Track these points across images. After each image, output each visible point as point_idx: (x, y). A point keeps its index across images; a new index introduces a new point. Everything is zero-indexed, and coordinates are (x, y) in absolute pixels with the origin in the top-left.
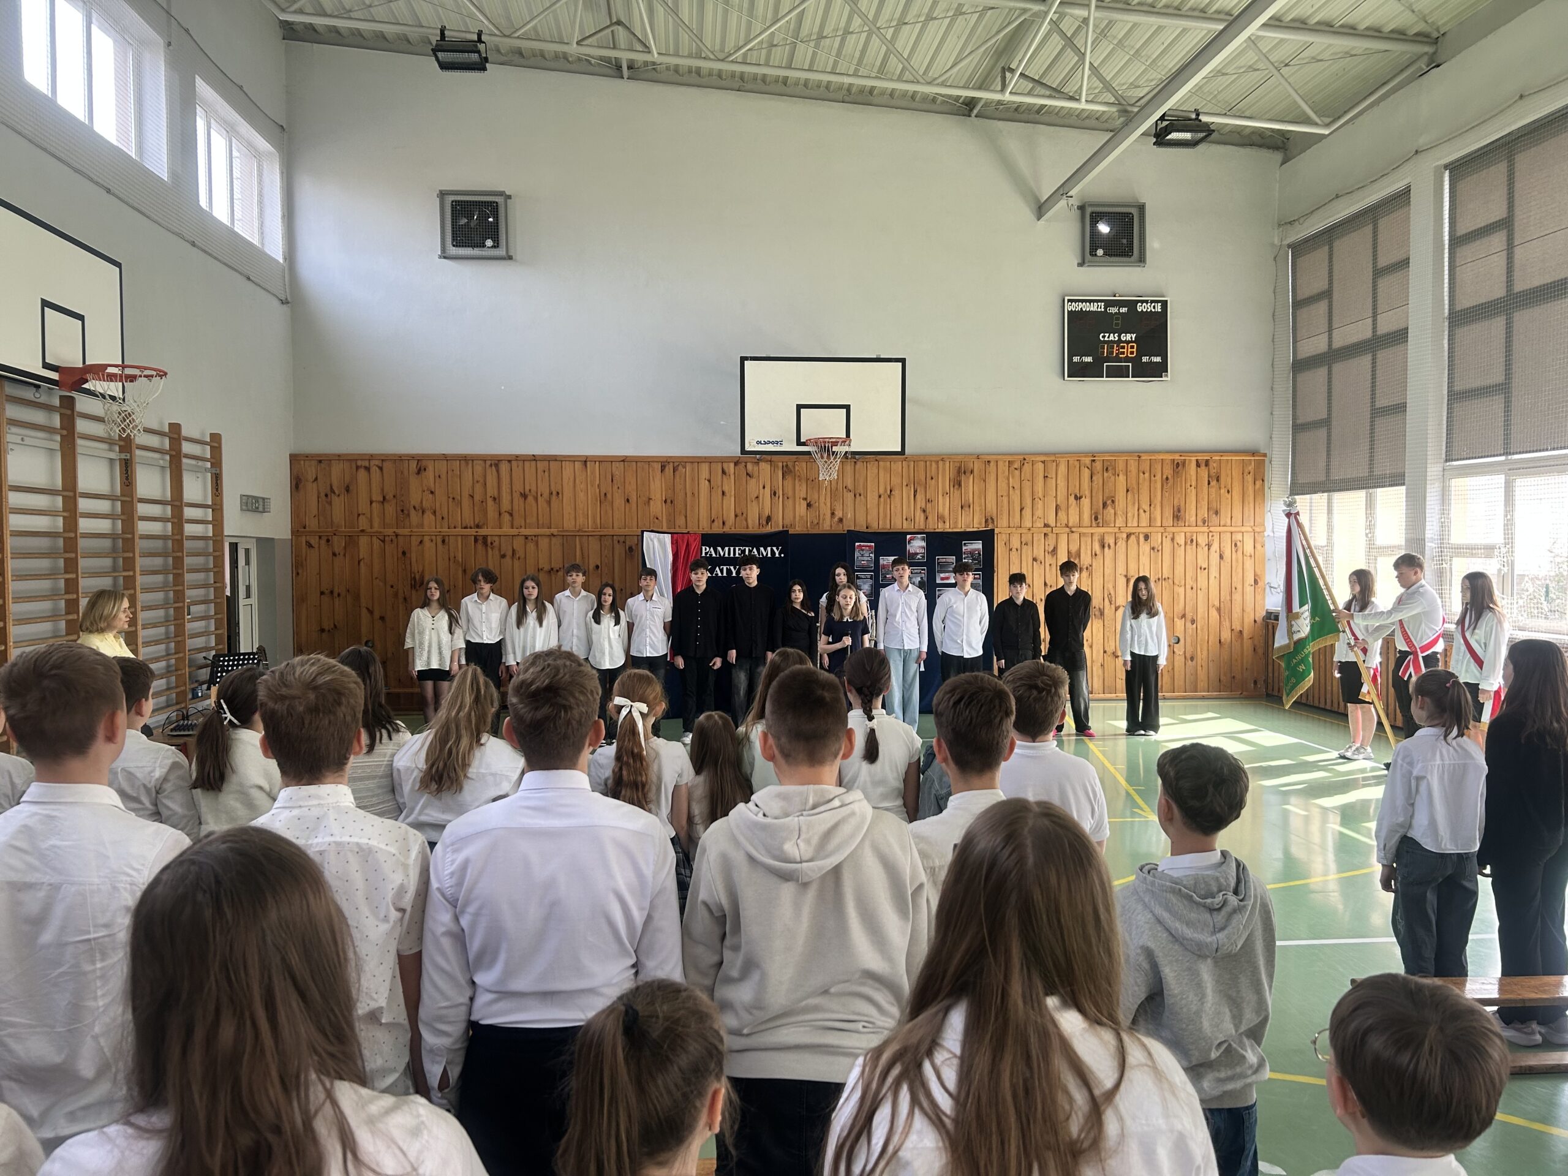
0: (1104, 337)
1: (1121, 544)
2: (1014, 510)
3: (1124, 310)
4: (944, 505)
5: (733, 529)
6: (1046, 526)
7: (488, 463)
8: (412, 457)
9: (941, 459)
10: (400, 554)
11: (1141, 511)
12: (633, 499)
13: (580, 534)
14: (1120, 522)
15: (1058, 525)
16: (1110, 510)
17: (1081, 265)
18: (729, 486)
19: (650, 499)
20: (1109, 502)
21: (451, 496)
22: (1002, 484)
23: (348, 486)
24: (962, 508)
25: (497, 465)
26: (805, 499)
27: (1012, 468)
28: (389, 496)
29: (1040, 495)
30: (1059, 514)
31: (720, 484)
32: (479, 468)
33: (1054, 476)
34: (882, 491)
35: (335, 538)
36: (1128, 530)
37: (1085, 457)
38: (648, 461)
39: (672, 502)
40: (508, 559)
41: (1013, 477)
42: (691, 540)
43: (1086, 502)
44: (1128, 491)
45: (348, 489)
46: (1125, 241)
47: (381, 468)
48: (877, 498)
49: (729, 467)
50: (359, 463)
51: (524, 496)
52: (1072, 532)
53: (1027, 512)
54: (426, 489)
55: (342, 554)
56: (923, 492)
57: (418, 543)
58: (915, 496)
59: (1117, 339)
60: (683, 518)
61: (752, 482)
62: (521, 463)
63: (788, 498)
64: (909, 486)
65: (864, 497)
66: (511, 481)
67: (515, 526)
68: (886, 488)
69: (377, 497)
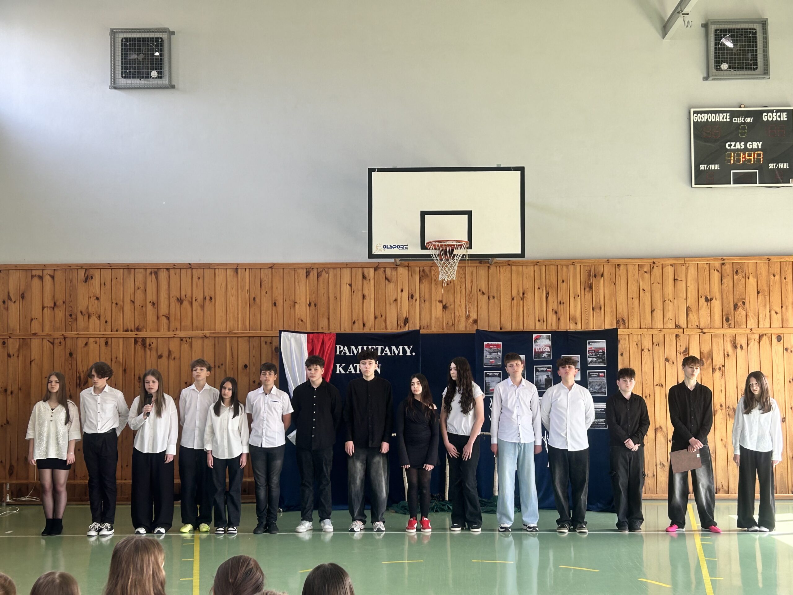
0: (730, 145)
1: (754, 345)
2: (644, 312)
3: (749, 120)
4: (575, 307)
5: (373, 331)
6: (677, 327)
7: (149, 271)
8: (81, 267)
9: (571, 263)
10: (68, 355)
11: (773, 313)
12: (280, 303)
13: (229, 335)
14: (752, 323)
15: (690, 326)
16: (741, 311)
17: (706, 78)
18: (369, 289)
19: (295, 303)
20: (740, 304)
21: (115, 302)
22: (633, 287)
23: (23, 294)
24: (593, 309)
25: (156, 274)
26: (441, 302)
27: (642, 272)
28: (60, 303)
29: (671, 297)
30: (690, 315)
31: (360, 287)
32: (140, 276)
33: (684, 279)
34: (514, 293)
35: (11, 340)
36: (760, 331)
37: (715, 260)
38: (294, 267)
39: (315, 305)
40: (164, 360)
41: (643, 280)
42: (326, 339)
43: (716, 304)
44: (758, 293)
45: (23, 297)
46: (750, 55)
47: (53, 277)
48: (510, 300)
49: (369, 273)
50: (34, 273)
51: (180, 301)
52: (704, 333)
53: (658, 314)
54: (92, 295)
55: (16, 355)
56: (555, 294)
57: (83, 345)
58: (547, 298)
59: (743, 147)
60: (326, 320)
61: (391, 286)
62: (178, 271)
63: (425, 301)
64: (541, 289)
65: (498, 300)
66: (169, 287)
67: (171, 329)
68: (518, 291)
69: (49, 303)
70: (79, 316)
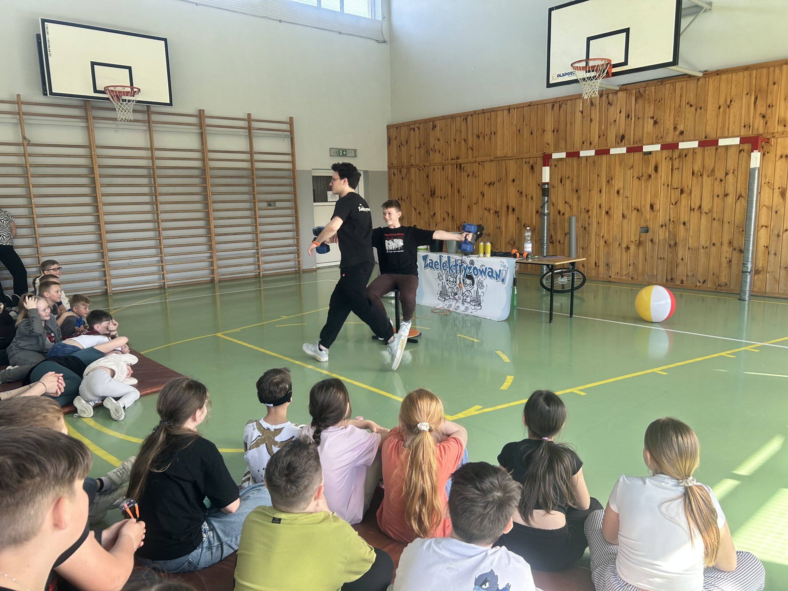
7: (462, 118)
8: (430, 120)
10: (426, 177)
12: (535, 132)
13: (505, 158)
18: (595, 115)
19: (544, 131)
21: (447, 141)
23: (407, 140)
25: (466, 119)
26: (653, 118)
28: (422, 144)
32: (458, 122)
34: (722, 102)
35: (403, 169)
39: (557, 131)
40: (470, 177)
45: (407, 142)
47: (419, 128)
48: (717, 109)
50: (412, 126)
51: (478, 137)
54: (436, 138)
55: (405, 178)
56: (764, 98)
57: (433, 170)
58: (755, 103)
61: (612, 109)
62: (477, 115)
63: (638, 119)
64: (749, 95)
65: (704, 110)
66: (473, 128)
67: (474, 157)
68: (726, 99)
69: (418, 146)
70: (431, 151)
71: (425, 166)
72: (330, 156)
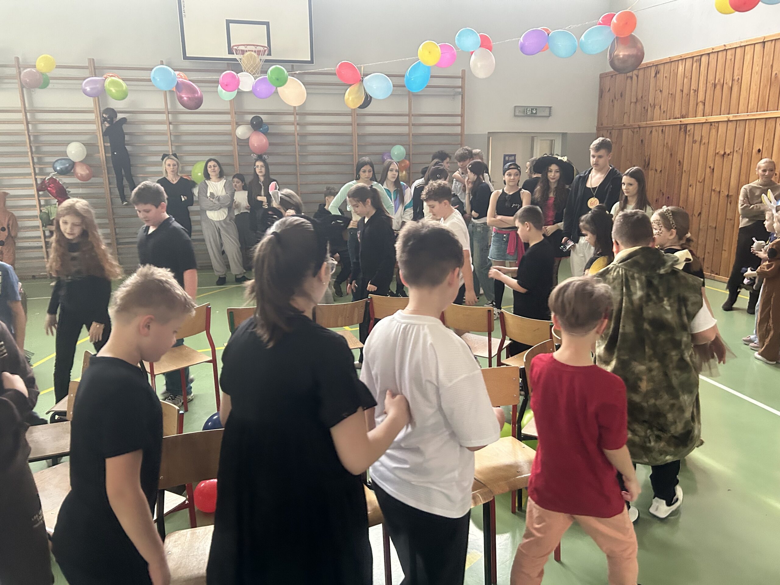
71: (640, 128)
72: (515, 116)
